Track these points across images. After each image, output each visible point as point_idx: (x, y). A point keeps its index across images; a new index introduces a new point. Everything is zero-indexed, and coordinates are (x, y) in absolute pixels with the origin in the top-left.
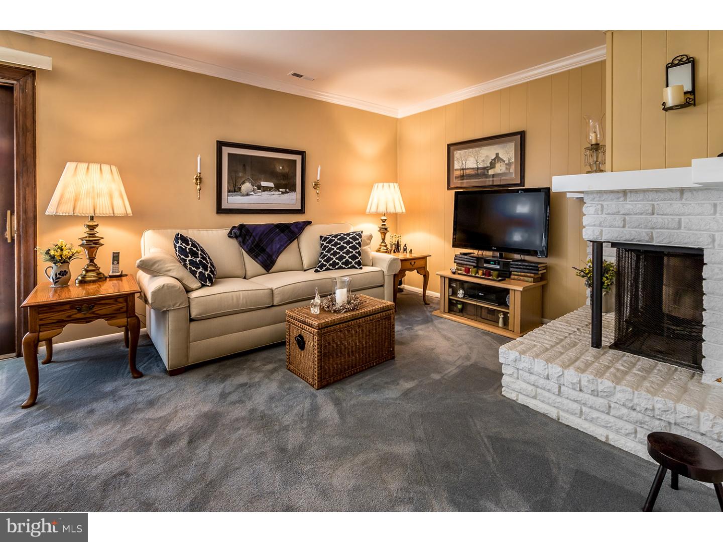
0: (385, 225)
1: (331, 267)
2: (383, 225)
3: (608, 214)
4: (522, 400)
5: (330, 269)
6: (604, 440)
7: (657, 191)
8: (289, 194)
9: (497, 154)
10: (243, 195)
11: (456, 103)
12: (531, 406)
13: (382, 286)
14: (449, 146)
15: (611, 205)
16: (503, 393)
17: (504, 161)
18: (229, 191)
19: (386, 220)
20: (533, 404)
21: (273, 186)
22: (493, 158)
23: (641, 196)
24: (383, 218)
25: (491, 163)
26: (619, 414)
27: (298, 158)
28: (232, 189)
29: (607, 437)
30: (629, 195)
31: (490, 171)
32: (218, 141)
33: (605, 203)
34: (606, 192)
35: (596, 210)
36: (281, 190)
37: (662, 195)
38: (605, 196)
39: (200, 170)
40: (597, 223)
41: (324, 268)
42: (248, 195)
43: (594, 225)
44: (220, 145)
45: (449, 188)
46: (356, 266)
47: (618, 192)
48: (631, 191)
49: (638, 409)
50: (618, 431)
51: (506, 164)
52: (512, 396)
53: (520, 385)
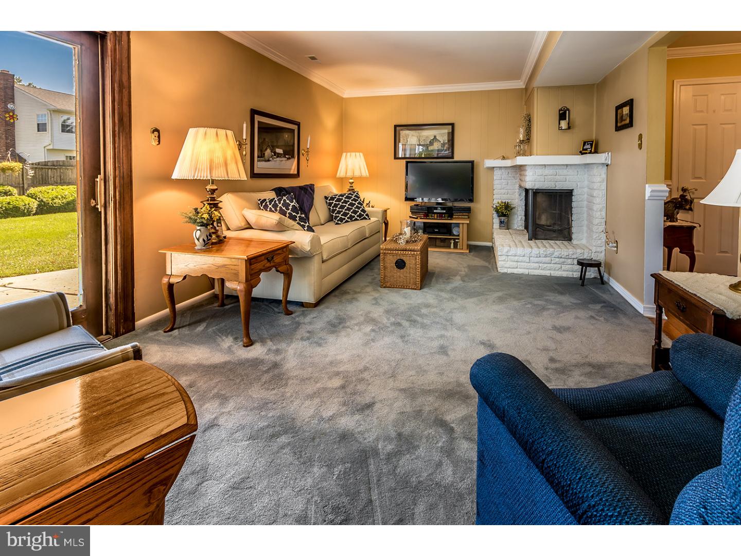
0: (352, 187)
1: (349, 220)
2: (350, 187)
3: (538, 176)
4: (510, 271)
5: (348, 222)
6: (549, 275)
7: (558, 165)
8: (291, 160)
9: (435, 137)
10: (266, 161)
11: (401, 96)
12: (515, 272)
13: (379, 232)
14: (396, 126)
15: (540, 171)
16: (499, 271)
17: (440, 142)
18: (258, 157)
19: (353, 182)
20: (515, 271)
21: (282, 153)
22: (432, 139)
23: (552, 167)
24: (351, 181)
25: (430, 142)
26: (555, 262)
27: (295, 127)
28: (260, 155)
29: (551, 274)
30: (547, 167)
31: (429, 147)
32: (252, 110)
33: (536, 171)
34: (537, 165)
35: (533, 174)
36: (286, 156)
37: (560, 167)
38: (537, 167)
39: (246, 137)
40: (534, 180)
41: (344, 221)
42: (269, 160)
43: (532, 181)
44: (254, 112)
45: (396, 158)
46: (358, 218)
47: (542, 165)
48: (548, 165)
49: (563, 257)
50: (555, 270)
51: (442, 144)
52: (505, 271)
53: (509, 264)
